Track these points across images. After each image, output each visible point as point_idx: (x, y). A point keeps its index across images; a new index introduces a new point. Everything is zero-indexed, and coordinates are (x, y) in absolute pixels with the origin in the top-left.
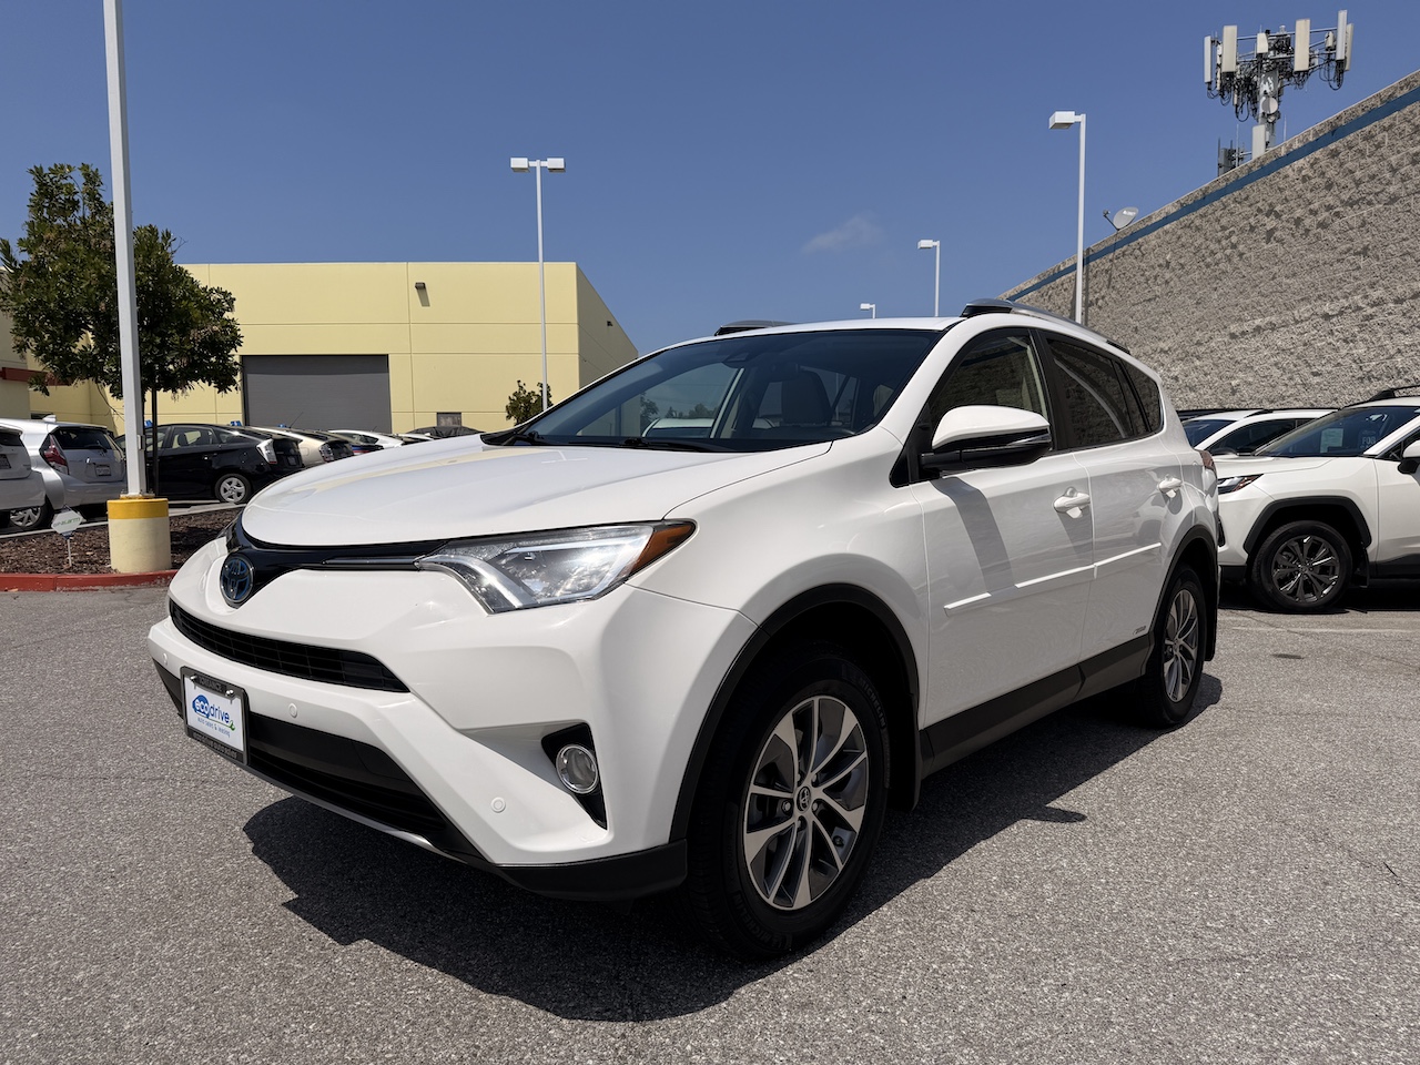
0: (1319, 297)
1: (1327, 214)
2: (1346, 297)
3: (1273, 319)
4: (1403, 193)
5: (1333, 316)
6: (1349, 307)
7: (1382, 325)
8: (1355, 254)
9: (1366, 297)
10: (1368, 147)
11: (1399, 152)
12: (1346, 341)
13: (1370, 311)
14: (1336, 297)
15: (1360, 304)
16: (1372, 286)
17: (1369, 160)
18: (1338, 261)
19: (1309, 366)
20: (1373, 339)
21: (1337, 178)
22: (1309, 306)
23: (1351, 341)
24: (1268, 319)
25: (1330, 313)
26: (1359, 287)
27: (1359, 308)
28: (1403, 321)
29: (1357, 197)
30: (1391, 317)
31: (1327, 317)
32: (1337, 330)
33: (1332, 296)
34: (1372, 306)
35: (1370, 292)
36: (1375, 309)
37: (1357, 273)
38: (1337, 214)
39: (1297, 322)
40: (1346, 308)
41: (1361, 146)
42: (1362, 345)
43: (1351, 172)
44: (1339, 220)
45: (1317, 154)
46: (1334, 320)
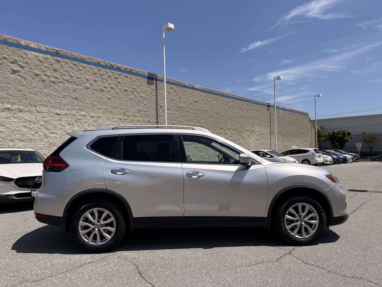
0: (53, 107)
1: (55, 80)
2: (68, 110)
3: (21, 107)
4: (91, 88)
5: (61, 115)
6: (70, 114)
7: (85, 123)
8: (72, 98)
9: (78, 113)
10: (75, 68)
11: (88, 76)
12: (69, 124)
13: (80, 117)
14: (63, 109)
15: (76, 114)
16: (80, 110)
17: (76, 72)
18: (63, 97)
19: (48, 129)
20: (82, 126)
21: (60, 70)
22: (46, 108)
23: (72, 125)
24: (17, 107)
25: (60, 114)
26: (74, 109)
27: (75, 115)
28: (94, 123)
29: (71, 81)
30: (89, 121)
31: (58, 114)
32: (64, 120)
33: (61, 108)
34: (81, 116)
35: (79, 112)
36: (82, 117)
37: (73, 104)
38: (62, 82)
39: (40, 112)
40: (68, 114)
41: (72, 66)
42: (77, 127)
43: (68, 71)
44: (61, 84)
45: (49, 56)
46: (62, 116)
